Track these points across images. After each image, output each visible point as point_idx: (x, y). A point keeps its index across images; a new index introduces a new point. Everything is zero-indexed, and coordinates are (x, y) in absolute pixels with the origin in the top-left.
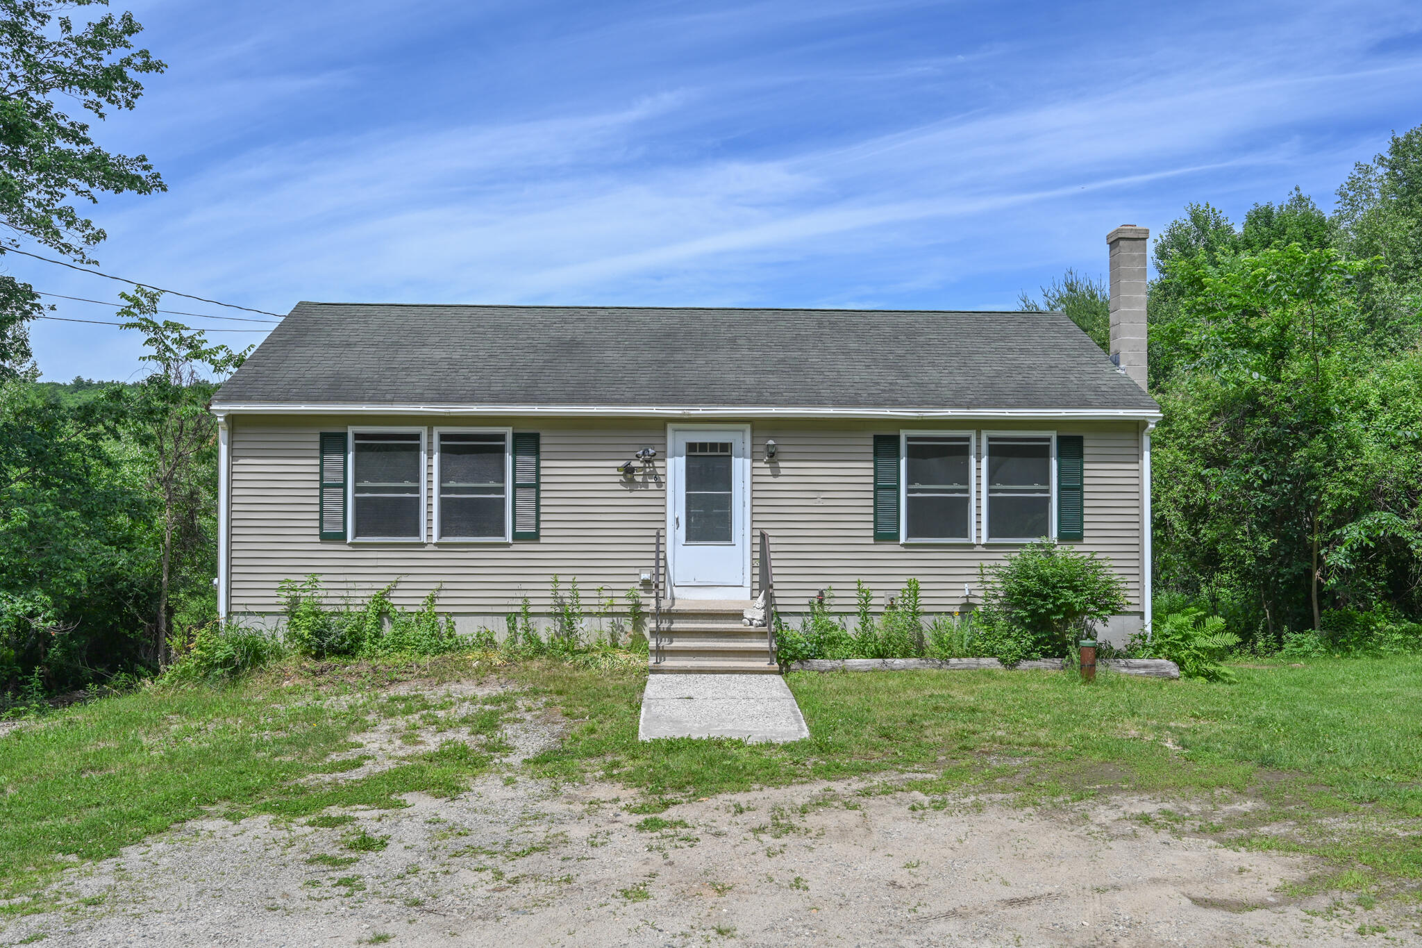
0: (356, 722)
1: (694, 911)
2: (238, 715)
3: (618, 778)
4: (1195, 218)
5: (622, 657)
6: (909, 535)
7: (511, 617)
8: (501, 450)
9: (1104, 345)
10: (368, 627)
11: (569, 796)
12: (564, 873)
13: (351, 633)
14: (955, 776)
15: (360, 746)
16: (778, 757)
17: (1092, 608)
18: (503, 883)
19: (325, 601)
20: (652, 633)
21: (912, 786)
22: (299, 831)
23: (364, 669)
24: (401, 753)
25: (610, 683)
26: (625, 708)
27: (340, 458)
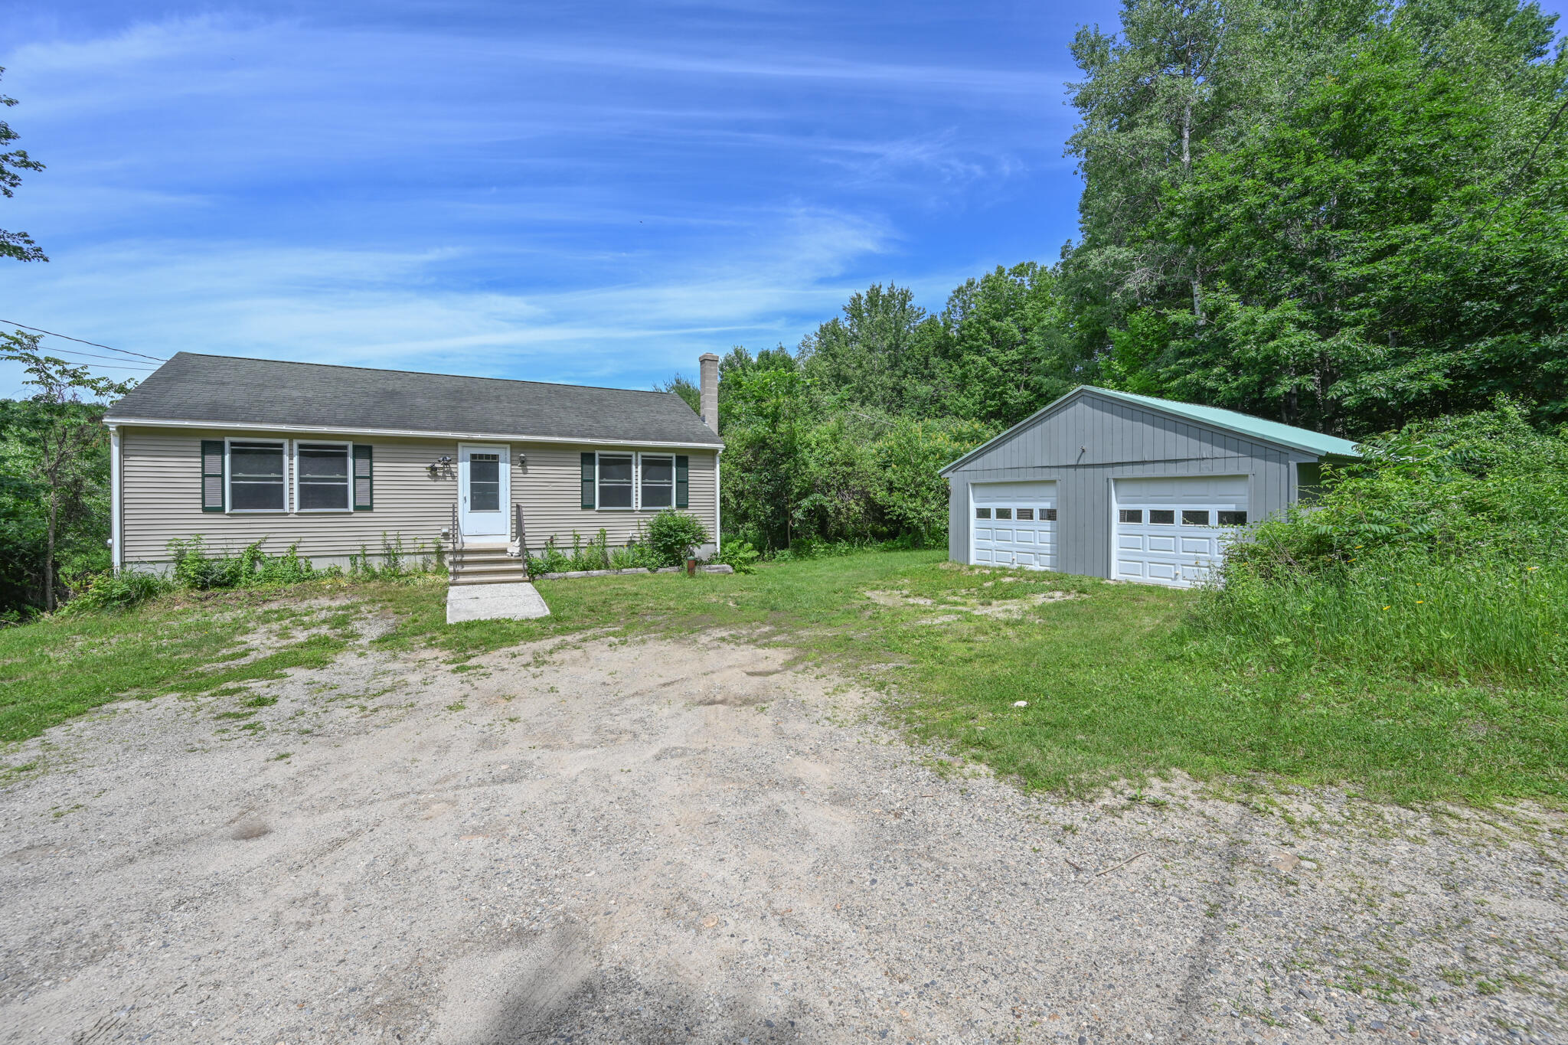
0: (240, 627)
1: (494, 712)
2: (138, 631)
3: (436, 646)
4: (736, 352)
5: (430, 578)
6: (601, 505)
7: (353, 558)
8: (345, 455)
9: (698, 414)
10: (244, 567)
11: (404, 659)
12: (409, 702)
13: (230, 572)
14: (630, 627)
15: (245, 643)
16: (533, 626)
17: (693, 541)
18: (367, 713)
19: (207, 552)
20: (451, 563)
21: (608, 634)
22: (204, 700)
23: (242, 594)
24: (278, 645)
25: (424, 593)
26: (435, 606)
27: (219, 457)
